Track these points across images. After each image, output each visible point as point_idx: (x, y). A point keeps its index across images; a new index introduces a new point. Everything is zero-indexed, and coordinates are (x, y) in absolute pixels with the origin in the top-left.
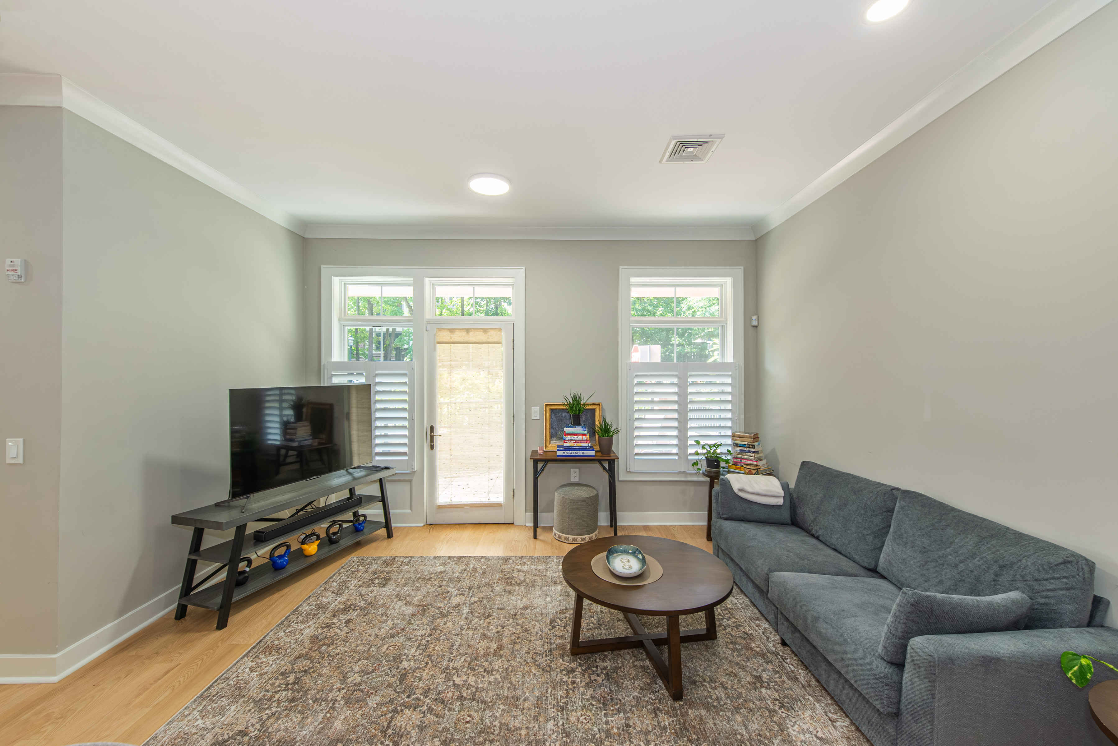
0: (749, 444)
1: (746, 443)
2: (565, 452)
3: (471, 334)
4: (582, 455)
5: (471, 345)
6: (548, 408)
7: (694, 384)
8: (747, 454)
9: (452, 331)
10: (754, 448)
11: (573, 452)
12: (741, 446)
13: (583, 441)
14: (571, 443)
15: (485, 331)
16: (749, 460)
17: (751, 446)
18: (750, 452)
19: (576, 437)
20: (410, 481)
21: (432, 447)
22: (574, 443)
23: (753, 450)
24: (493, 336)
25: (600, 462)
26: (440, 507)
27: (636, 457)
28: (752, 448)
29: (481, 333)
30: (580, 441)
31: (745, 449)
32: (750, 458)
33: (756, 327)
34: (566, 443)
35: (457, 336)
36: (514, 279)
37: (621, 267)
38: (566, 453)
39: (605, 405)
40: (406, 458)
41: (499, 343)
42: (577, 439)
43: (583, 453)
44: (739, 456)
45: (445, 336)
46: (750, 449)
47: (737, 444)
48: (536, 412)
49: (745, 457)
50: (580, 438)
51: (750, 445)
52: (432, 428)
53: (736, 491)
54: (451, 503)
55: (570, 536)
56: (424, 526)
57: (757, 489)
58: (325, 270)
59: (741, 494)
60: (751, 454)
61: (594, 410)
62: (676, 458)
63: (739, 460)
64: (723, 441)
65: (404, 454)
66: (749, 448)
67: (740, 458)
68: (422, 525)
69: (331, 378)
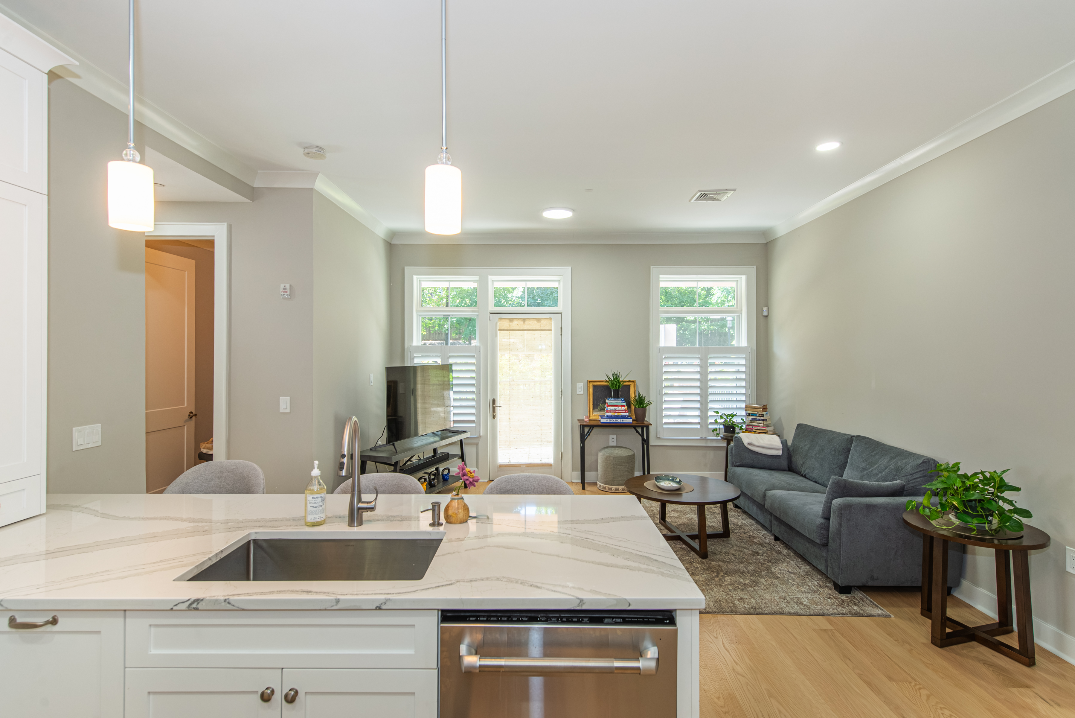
0: (759, 413)
1: (756, 413)
2: (608, 419)
3: (527, 322)
4: (622, 422)
5: (526, 332)
6: (591, 384)
7: (714, 365)
8: (757, 422)
9: (511, 320)
10: (763, 417)
11: (614, 419)
12: (753, 415)
13: (622, 411)
14: (612, 412)
15: (539, 320)
16: (759, 426)
17: (760, 415)
18: (760, 420)
19: (616, 407)
20: (477, 444)
21: (494, 417)
22: (615, 412)
23: (762, 418)
24: (545, 324)
25: (635, 427)
26: (501, 466)
27: (665, 426)
28: (762, 417)
29: (535, 322)
30: (620, 411)
31: (756, 418)
32: (760, 425)
33: (767, 316)
34: (608, 412)
35: (515, 325)
36: (562, 277)
37: (652, 267)
38: (609, 420)
39: (638, 382)
40: (474, 425)
41: (550, 330)
42: (617, 409)
43: (623, 421)
44: (751, 424)
45: (505, 324)
46: (760, 418)
47: (749, 414)
48: (581, 388)
49: (756, 424)
50: (620, 408)
51: (759, 414)
52: (494, 401)
53: (746, 444)
54: (509, 464)
55: (613, 486)
56: (488, 481)
57: (762, 443)
58: (407, 270)
59: (749, 447)
60: (761, 422)
61: (629, 386)
62: (698, 426)
63: (751, 427)
64: (738, 412)
65: (472, 422)
66: (759, 416)
67: (751, 425)
68: (487, 481)
69: (413, 359)
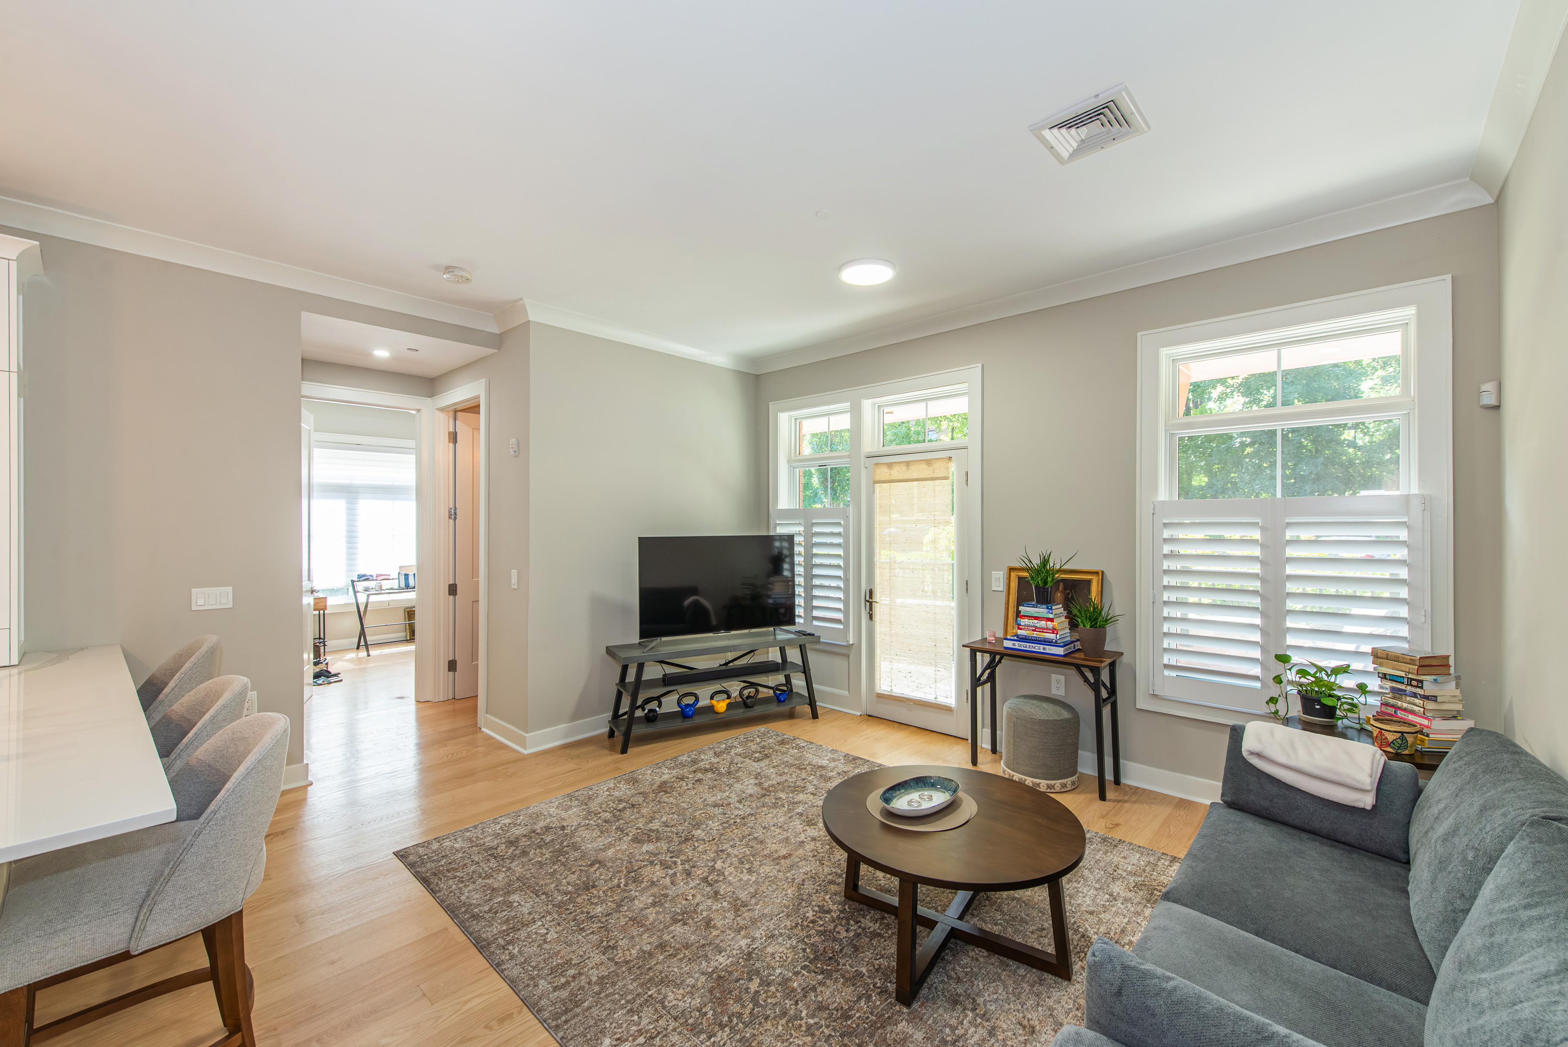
0: (1410, 676)
1: (1403, 674)
2: (1017, 643)
3: (913, 467)
4: (1042, 651)
5: (915, 483)
6: (1014, 575)
7: (1296, 542)
8: (1408, 698)
9: (890, 465)
10: (1421, 688)
11: (1028, 644)
12: (1393, 679)
13: (1047, 629)
14: (1028, 630)
15: (929, 462)
16: (1413, 713)
17: (1414, 683)
18: (1415, 695)
19: (1036, 621)
20: (848, 656)
21: (871, 617)
22: (1033, 630)
23: (1419, 691)
24: (939, 469)
25: (1078, 668)
26: (880, 696)
27: (1167, 673)
28: (1417, 687)
29: (924, 466)
30: (1042, 630)
31: (1403, 687)
32: (1416, 708)
33: (1497, 407)
34: (1021, 629)
35: (896, 472)
36: (966, 385)
37: (1139, 334)
38: (1017, 645)
39: (1109, 575)
40: (841, 627)
41: (946, 478)
42: (1038, 625)
43: (1044, 649)
44: (1392, 701)
45: (883, 473)
46: (1414, 690)
47: (1385, 674)
48: (998, 580)
49: (1405, 705)
50: (1043, 624)
51: (1412, 679)
52: (871, 592)
53: (1245, 754)
54: (890, 694)
55: (1015, 774)
56: (861, 715)
57: (1302, 760)
58: (772, 406)
59: (1255, 761)
60: (1417, 701)
61: (1089, 582)
62: (1258, 685)
63: (1391, 711)
64: (1356, 665)
65: (838, 621)
66: (1411, 685)
67: (1393, 706)
68: (859, 714)
69: (775, 528)
